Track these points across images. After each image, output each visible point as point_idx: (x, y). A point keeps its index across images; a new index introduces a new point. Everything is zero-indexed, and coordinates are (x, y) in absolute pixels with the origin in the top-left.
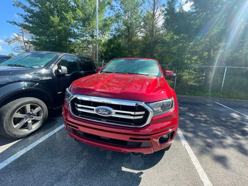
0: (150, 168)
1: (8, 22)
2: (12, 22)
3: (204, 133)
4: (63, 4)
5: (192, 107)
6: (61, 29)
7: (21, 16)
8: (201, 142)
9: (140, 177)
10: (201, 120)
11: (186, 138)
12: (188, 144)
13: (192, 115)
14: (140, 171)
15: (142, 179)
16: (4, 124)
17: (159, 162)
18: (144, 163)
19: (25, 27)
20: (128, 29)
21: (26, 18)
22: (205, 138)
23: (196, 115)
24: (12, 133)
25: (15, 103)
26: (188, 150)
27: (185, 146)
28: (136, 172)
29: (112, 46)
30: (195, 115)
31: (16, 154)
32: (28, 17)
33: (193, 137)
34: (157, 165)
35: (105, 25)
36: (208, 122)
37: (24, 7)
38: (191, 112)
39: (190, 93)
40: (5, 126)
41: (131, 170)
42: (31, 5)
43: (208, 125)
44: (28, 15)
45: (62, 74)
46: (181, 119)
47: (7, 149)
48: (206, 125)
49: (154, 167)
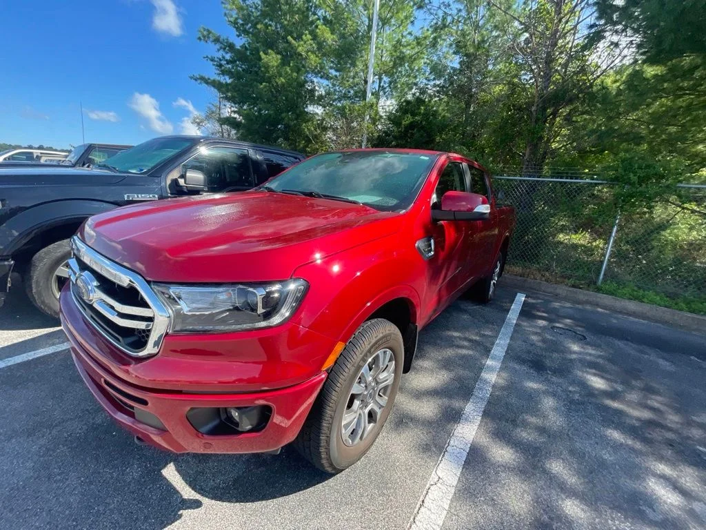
0: (237, 502)
1: (191, 78)
2: (198, 77)
3: (579, 473)
4: (297, 17)
5: (633, 352)
6: (283, 85)
7: (212, 63)
8: (528, 498)
9: (181, 512)
10: (627, 415)
11: (475, 459)
12: (455, 483)
13: (598, 383)
14: (198, 497)
15: (176, 523)
16: (34, 286)
17: (281, 499)
18: (235, 481)
19: (218, 86)
20: (470, 61)
21: (220, 66)
22: (562, 489)
23: (620, 388)
24: (50, 308)
25: (60, 246)
26: (432, 506)
27: (432, 488)
28: (187, 493)
29: (408, 120)
30: (615, 385)
31: (35, 352)
32: (223, 62)
33: (506, 468)
34: (264, 502)
35: (400, 60)
36: (656, 434)
37: (217, 40)
38: (607, 372)
39: (673, 296)
40: (34, 291)
41: (183, 481)
42: (238, 33)
43: (638, 445)
44: (224, 57)
45: (186, 190)
46: (532, 385)
47: (33, 339)
48: (630, 442)
49: (249, 505)
